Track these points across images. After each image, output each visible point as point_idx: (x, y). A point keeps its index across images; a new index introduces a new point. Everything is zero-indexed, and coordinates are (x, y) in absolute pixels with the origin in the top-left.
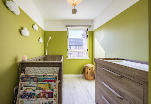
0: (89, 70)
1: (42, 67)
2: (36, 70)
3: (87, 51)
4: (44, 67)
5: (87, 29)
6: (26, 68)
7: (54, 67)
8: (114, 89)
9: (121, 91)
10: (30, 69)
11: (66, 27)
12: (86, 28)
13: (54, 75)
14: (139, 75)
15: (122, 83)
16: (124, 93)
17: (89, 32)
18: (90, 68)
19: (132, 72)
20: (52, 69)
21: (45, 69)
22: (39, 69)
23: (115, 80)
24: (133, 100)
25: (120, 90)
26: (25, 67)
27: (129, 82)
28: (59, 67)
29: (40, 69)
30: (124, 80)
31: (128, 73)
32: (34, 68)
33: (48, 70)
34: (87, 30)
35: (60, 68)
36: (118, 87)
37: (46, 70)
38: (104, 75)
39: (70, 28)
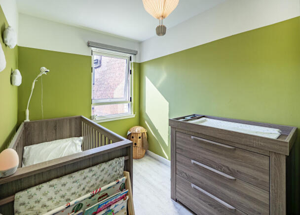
0: (139, 139)
1: (80, 172)
2: (59, 187)
3: (131, 101)
4: (87, 170)
5: (131, 57)
6: (17, 195)
7: (113, 159)
8: (219, 168)
9: (232, 169)
10: (38, 192)
11: (89, 46)
12: (129, 55)
13: (120, 180)
14: (265, 144)
15: (235, 158)
16: (237, 171)
17: (134, 63)
18: (141, 134)
19: (255, 142)
20: (109, 166)
21: (90, 174)
22: (72, 180)
23: (221, 154)
24: (254, 178)
25: (230, 168)
26: (14, 194)
27: (247, 155)
28: (125, 156)
29: (74, 180)
30: (238, 153)
31: (248, 143)
32: (52, 182)
33: (99, 173)
34: (131, 60)
35: (127, 158)
36: (227, 165)
37: (93, 175)
38: (196, 149)
39: (98, 50)
